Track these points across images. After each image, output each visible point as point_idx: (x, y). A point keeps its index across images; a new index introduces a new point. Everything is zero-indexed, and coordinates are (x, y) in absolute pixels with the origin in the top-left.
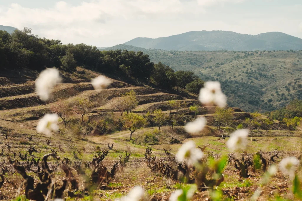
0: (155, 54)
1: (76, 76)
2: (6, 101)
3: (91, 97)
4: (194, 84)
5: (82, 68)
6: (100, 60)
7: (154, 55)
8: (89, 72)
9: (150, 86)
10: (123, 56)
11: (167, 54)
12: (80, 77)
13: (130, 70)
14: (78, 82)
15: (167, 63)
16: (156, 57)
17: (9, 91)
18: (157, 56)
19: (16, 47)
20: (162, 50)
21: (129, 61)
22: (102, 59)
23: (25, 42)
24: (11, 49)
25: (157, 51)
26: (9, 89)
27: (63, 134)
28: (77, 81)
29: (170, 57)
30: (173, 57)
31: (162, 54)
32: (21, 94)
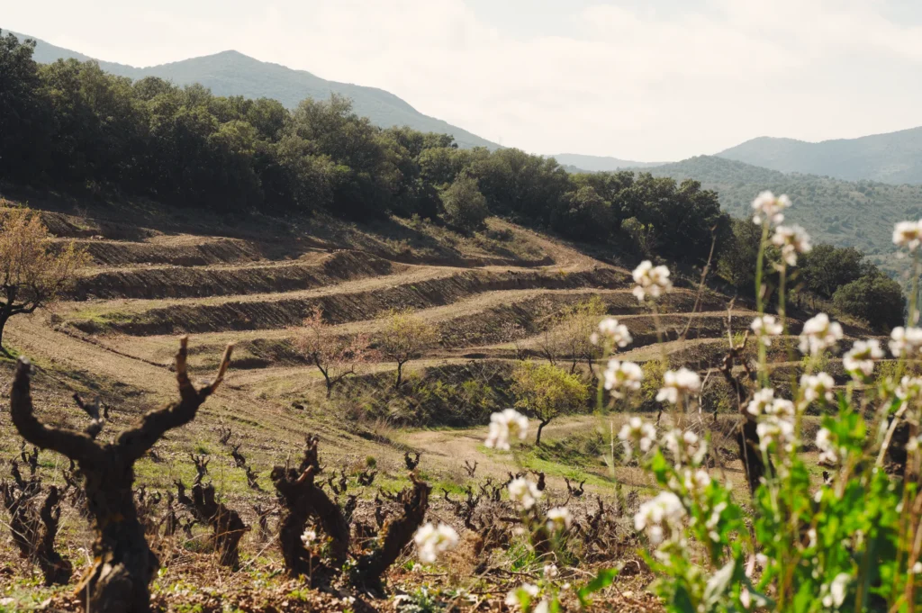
0: (809, 189)
1: (479, 244)
2: (193, 310)
3: (493, 310)
4: (857, 288)
5: (508, 221)
6: (563, 201)
7: (804, 192)
8: (526, 234)
9: (712, 289)
10: (637, 191)
11: (846, 192)
12: (493, 249)
13: (651, 233)
14: (479, 263)
15: (845, 220)
16: (811, 199)
17: (228, 278)
18: (814, 195)
19: (296, 151)
20: (833, 179)
21: (654, 207)
22: (569, 197)
23: (331, 137)
24: (280, 156)
25: (818, 180)
26: (231, 274)
27: (309, 415)
28: (476, 261)
29: (853, 203)
30: (863, 201)
31: (830, 192)
32: (268, 291)
